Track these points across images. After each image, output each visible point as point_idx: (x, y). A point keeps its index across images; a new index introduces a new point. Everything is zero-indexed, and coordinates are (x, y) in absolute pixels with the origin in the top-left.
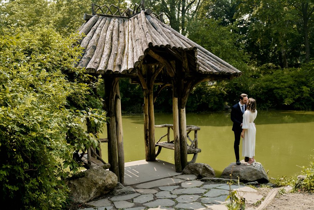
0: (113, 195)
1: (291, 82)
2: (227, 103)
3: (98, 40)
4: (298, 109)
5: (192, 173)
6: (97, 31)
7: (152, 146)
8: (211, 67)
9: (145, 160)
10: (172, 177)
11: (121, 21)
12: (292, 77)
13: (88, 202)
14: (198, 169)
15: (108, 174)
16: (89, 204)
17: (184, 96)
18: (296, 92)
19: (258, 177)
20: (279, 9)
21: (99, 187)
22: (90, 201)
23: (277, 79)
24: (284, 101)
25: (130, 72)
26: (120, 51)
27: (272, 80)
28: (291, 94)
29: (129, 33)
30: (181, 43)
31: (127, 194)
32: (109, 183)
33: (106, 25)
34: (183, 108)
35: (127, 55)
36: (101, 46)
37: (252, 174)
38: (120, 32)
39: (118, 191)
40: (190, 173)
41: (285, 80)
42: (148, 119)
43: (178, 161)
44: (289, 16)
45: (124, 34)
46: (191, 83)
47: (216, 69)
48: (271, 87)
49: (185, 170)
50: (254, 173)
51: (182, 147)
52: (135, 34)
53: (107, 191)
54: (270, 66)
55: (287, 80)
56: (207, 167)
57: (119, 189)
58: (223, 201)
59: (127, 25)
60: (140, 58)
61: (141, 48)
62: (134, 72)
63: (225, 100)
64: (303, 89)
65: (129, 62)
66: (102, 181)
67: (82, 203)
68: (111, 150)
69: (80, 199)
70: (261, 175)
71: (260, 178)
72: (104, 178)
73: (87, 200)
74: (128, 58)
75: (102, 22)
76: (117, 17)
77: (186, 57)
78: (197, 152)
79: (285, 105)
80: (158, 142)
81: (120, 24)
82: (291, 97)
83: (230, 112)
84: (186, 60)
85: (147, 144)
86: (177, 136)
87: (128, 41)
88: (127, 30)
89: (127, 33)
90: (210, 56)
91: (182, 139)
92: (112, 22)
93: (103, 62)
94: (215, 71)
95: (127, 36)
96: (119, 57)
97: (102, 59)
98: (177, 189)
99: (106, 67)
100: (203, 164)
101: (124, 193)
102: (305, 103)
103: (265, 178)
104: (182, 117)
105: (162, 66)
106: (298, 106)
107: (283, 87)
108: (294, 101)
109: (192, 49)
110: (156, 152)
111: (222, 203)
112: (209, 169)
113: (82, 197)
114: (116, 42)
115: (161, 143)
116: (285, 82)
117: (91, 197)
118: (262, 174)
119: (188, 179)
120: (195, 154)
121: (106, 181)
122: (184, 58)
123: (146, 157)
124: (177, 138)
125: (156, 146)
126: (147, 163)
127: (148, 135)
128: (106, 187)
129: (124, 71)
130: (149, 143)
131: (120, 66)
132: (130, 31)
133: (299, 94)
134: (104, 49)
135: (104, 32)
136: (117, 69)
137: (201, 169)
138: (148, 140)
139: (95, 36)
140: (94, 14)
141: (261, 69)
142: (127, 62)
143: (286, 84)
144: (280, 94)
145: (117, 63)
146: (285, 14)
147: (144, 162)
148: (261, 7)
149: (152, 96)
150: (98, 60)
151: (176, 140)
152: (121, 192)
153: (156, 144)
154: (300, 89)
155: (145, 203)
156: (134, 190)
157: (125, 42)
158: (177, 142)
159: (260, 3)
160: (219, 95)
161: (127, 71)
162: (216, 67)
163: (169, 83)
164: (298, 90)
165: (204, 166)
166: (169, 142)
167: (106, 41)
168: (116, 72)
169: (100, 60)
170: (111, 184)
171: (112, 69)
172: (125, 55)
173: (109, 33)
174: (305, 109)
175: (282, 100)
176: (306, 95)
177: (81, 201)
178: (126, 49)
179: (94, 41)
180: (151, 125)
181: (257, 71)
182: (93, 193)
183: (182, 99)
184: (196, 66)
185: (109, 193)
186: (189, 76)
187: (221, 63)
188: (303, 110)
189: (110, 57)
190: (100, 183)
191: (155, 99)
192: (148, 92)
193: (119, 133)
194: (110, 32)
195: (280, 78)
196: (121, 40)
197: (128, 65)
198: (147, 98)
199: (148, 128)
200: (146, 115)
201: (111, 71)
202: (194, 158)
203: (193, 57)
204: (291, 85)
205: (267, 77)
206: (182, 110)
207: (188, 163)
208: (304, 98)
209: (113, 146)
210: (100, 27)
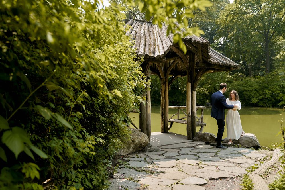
0: (145, 151)
1: (257, 87)
2: (208, 101)
3: (136, 35)
4: (262, 106)
5: (201, 140)
6: (135, 29)
7: (166, 121)
8: (217, 60)
9: (161, 132)
10: (186, 142)
11: (150, 24)
12: (257, 83)
13: (127, 155)
14: (206, 137)
15: (142, 135)
16: (129, 156)
17: (196, 81)
18: (261, 94)
19: (253, 144)
20: (248, 33)
21: (136, 144)
22: (129, 154)
23: (246, 84)
24: (251, 100)
25: (161, 57)
26: (152, 43)
27: (242, 85)
28: (257, 95)
29: (156, 32)
30: (199, 39)
31: (156, 151)
32: (143, 142)
33: (139, 27)
34: (194, 91)
35: (158, 46)
36: (138, 39)
37: (249, 142)
38: (150, 31)
39: (149, 148)
40: (199, 140)
41: (252, 85)
42: (164, 101)
43: (190, 132)
44: (256, 39)
45: (154, 33)
46: (202, 71)
47: (222, 62)
48: (242, 90)
49: (195, 138)
50: (250, 141)
51: (193, 120)
52: (162, 32)
53: (140, 148)
54: (240, 75)
55: (254, 85)
56: (213, 136)
57: (149, 147)
58: (236, 157)
59: (155, 28)
60: (170, 47)
61: (170, 41)
62: (163, 59)
63: (207, 98)
64: (266, 92)
65: (160, 51)
66: (138, 139)
67: (123, 155)
68: (142, 119)
69: (122, 152)
70: (255, 143)
71: (255, 145)
72: (140, 138)
73: (127, 153)
74: (159, 48)
75: (137, 24)
76: (146, 22)
77: (201, 50)
78: (203, 125)
79: (252, 103)
80: (171, 119)
81: (149, 27)
82: (257, 97)
83: (211, 108)
84: (201, 52)
85: (162, 120)
86: (189, 112)
87: (157, 37)
88: (155, 31)
89: (155, 32)
90: (215, 52)
91: (193, 114)
92: (143, 25)
93: (142, 49)
94: (221, 63)
95: (155, 35)
96: (152, 47)
97: (140, 47)
98: (193, 149)
99: (144, 52)
100: (210, 133)
101: (154, 150)
102: (267, 102)
103: (259, 145)
104: (194, 97)
105: (177, 60)
106: (262, 104)
107: (251, 90)
108: (259, 101)
109: (207, 43)
110: (169, 127)
111: (235, 158)
112: (214, 138)
113: (123, 151)
114: (149, 38)
115: (172, 120)
116: (252, 86)
117: (130, 151)
118: (257, 142)
119: (199, 144)
120: (202, 127)
121: (141, 140)
122: (199, 51)
123: (161, 130)
124: (190, 113)
125: (169, 121)
126: (162, 134)
127: (164, 113)
128: (141, 145)
129: (157, 56)
130: (164, 119)
131: (154, 53)
132: (157, 31)
133: (263, 95)
134: (140, 41)
135: (139, 30)
136: (152, 55)
137: (208, 137)
138: (164, 116)
139: (133, 32)
140: (131, 19)
141: (234, 77)
142: (159, 50)
143: (253, 88)
144: (249, 95)
145: (151, 50)
146: (252, 37)
147: (160, 133)
148: (235, 31)
149: (167, 84)
150: (138, 47)
151: (189, 115)
152: (152, 149)
153: (169, 120)
154: (264, 92)
155: (174, 156)
156: (160, 149)
157: (155, 38)
158: (189, 117)
159: (234, 28)
160: (203, 94)
161: (159, 56)
162: (221, 60)
163: (180, 75)
164: (262, 92)
165: (211, 135)
166: (178, 119)
167: (141, 36)
168: (152, 56)
169: (139, 48)
170: (144, 143)
171: (149, 54)
172: (156, 46)
173: (142, 31)
174: (267, 107)
175: (250, 99)
176: (268, 96)
177: (123, 154)
178: (156, 42)
179: (133, 35)
180: (166, 105)
181: (231, 78)
182: (131, 148)
183: (194, 84)
184: (208, 57)
185: (142, 150)
186: (202, 65)
187: (224, 58)
188: (265, 107)
189: (146, 47)
190: (137, 141)
191: (170, 86)
192: (164, 81)
193: (149, 106)
194: (144, 30)
195: (248, 83)
196: (152, 36)
197: (160, 52)
198: (164, 85)
199: (164, 108)
200: (163, 98)
201: (148, 55)
202: (201, 130)
203: (206, 50)
204: (257, 89)
205: (238, 82)
206: (194, 92)
207: (197, 133)
208: (266, 99)
209: (143, 115)
210: (136, 27)
